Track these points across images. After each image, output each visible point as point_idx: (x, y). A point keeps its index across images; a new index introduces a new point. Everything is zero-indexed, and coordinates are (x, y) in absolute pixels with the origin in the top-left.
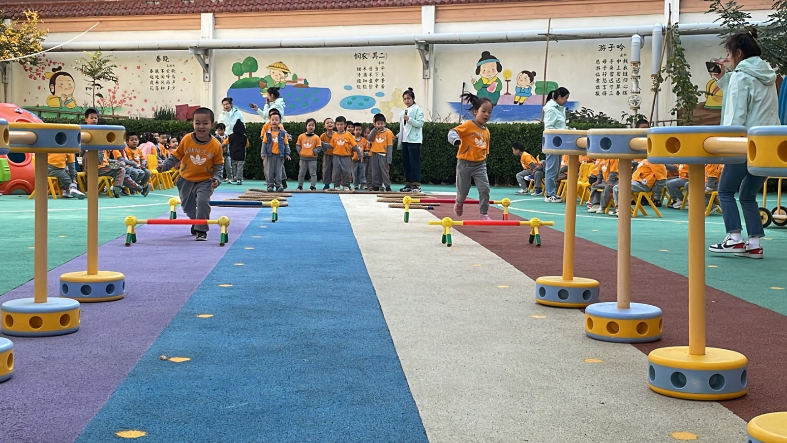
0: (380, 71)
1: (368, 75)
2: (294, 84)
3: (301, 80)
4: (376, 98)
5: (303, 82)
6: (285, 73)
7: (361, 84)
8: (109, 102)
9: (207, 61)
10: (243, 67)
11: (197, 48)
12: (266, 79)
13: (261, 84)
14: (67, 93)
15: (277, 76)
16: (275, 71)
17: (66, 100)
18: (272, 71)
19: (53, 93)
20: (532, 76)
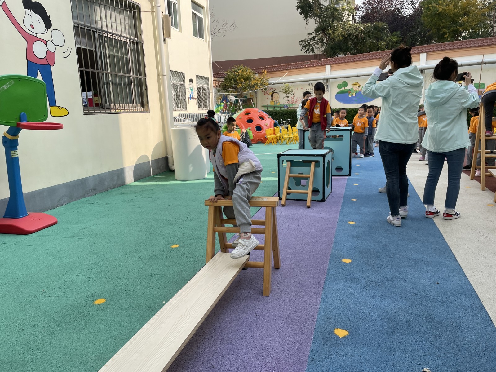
6: (359, 87)
8: (291, 102)
9: (327, 84)
10: (341, 85)
11: (324, 79)
12: (351, 90)
13: (349, 92)
14: (277, 100)
15: (355, 88)
16: (354, 86)
17: (277, 102)
18: (353, 86)
19: (272, 100)
20: (472, 81)
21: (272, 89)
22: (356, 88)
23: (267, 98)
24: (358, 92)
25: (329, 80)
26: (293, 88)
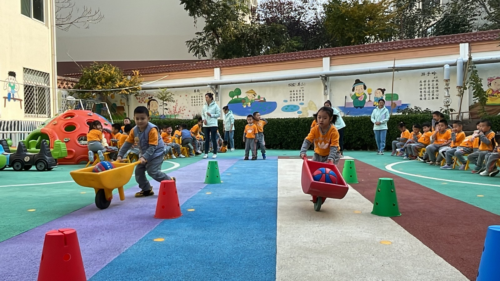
0: (302, 92)
1: (295, 94)
2: (259, 100)
3: (262, 98)
4: (299, 106)
5: (263, 99)
6: (254, 95)
7: (292, 99)
8: (173, 113)
9: (217, 91)
10: (234, 93)
11: (212, 85)
12: (245, 99)
13: (243, 101)
14: (155, 109)
15: (250, 97)
17: (155, 112)
18: (248, 94)
19: (149, 109)
20: (383, 91)
21: (149, 95)
22: (251, 97)
24: (253, 102)
25: (219, 87)
26: (174, 95)
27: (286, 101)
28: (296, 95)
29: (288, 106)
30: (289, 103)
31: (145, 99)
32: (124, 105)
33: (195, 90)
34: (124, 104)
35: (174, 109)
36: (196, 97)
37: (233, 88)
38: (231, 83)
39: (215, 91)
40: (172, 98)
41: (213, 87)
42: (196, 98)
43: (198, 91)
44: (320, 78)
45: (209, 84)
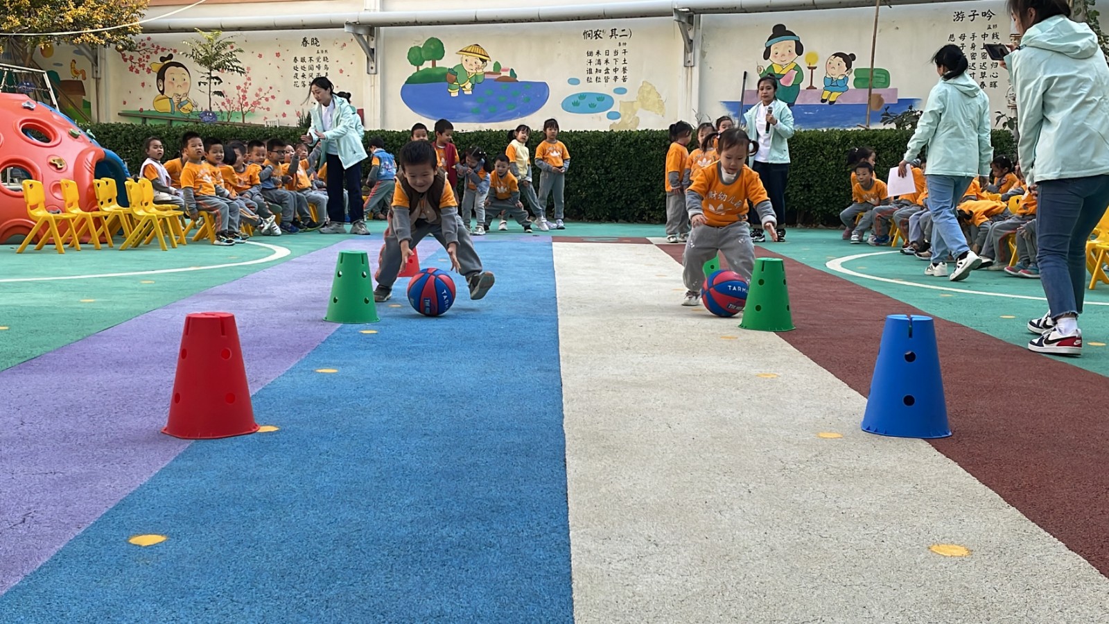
0: (621, 56)
1: (603, 62)
2: (496, 77)
3: (505, 70)
4: (615, 96)
5: (508, 74)
7: (594, 76)
8: (237, 105)
9: (372, 45)
10: (423, 52)
11: (356, 25)
12: (456, 70)
13: (449, 77)
14: (181, 92)
15: (471, 65)
16: (468, 58)
17: (180, 102)
18: (465, 58)
19: (162, 92)
20: (849, 59)
21: (163, 50)
22: (474, 68)
23: (143, 84)
24: (480, 80)
25: (379, 31)
26: (241, 51)
27: (574, 81)
28: (603, 67)
29: (582, 96)
30: (583, 88)
31: (150, 61)
32: (85, 79)
33: (305, 40)
34: (83, 72)
35: (241, 94)
36: (307, 59)
37: (420, 37)
38: (416, 23)
39: (367, 45)
40: (236, 61)
41: (361, 32)
42: (307, 65)
43: (315, 41)
44: (675, 17)
45: (348, 24)
